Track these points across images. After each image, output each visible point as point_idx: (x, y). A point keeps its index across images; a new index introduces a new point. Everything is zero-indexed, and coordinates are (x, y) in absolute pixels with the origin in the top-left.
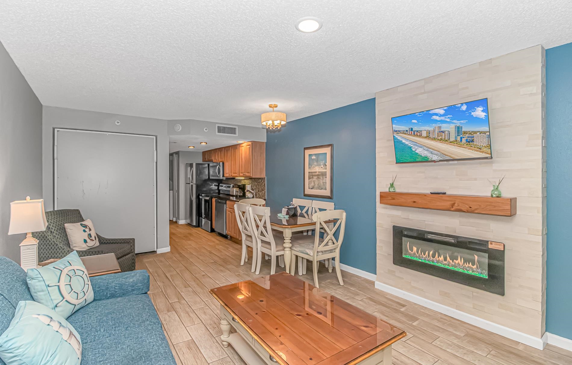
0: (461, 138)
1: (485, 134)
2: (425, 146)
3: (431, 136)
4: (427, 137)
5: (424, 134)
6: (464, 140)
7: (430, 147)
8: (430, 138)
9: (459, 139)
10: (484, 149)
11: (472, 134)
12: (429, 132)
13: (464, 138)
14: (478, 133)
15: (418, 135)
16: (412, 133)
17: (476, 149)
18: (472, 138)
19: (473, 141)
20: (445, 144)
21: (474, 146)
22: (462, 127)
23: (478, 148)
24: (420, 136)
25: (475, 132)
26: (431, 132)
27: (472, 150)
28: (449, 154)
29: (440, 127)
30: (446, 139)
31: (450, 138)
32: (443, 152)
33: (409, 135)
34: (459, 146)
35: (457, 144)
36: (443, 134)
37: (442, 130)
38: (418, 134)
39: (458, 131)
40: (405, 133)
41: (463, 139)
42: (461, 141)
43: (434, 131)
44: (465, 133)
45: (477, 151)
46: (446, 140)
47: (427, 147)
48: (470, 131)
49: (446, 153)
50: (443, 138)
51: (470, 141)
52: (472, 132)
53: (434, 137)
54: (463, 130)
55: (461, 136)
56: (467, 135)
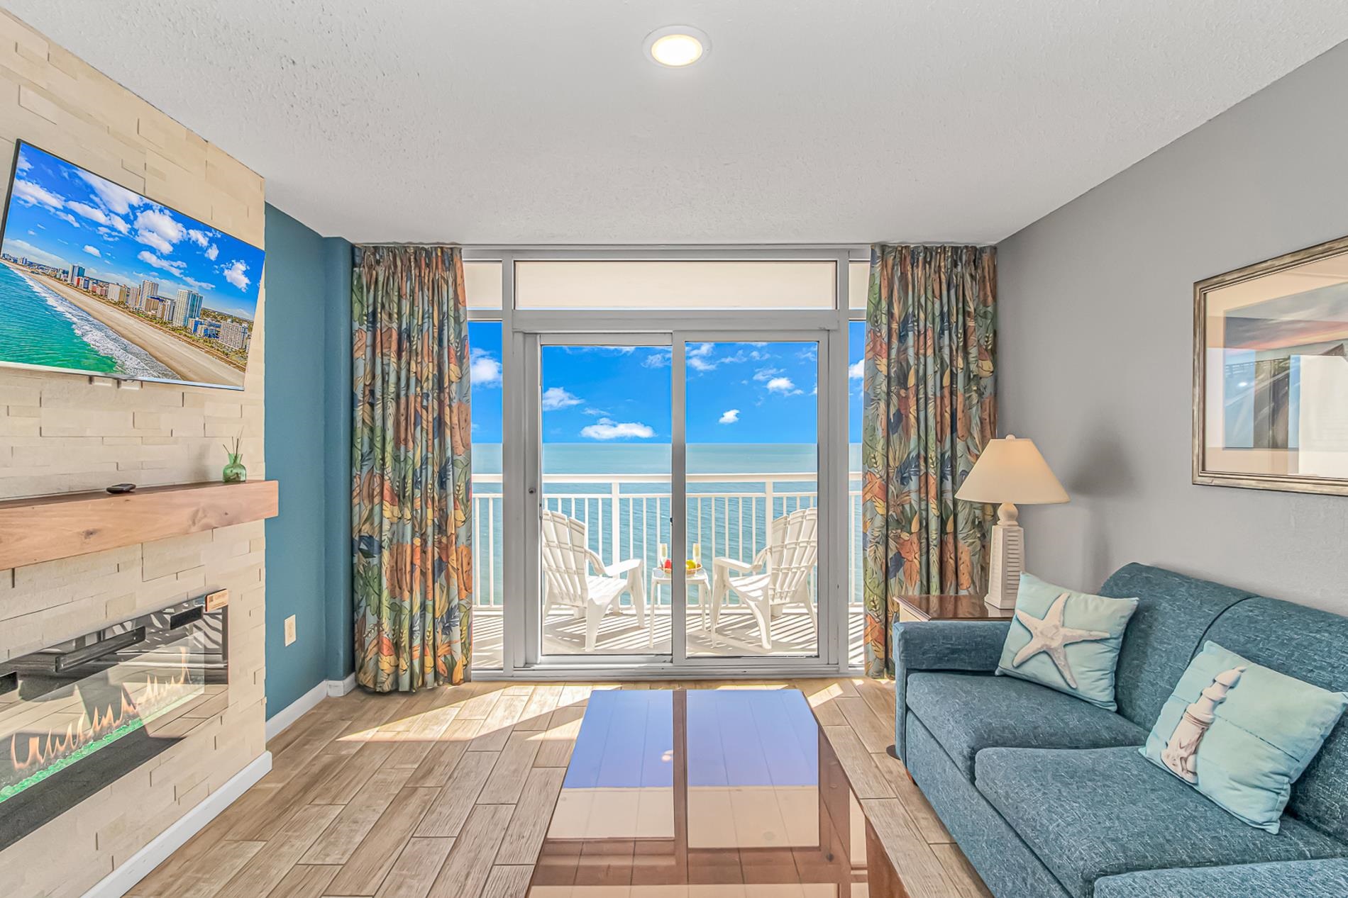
0: (196, 324)
1: (241, 324)
2: (112, 328)
3: (131, 303)
4: (121, 304)
5: (114, 294)
6: (201, 329)
7: (125, 332)
8: (127, 307)
9: (191, 325)
10: (234, 358)
11: (219, 318)
12: (126, 292)
13: (201, 324)
14: (229, 320)
15: (98, 291)
16: (82, 282)
17: (220, 354)
18: (217, 329)
19: (216, 336)
20: (160, 332)
21: (217, 348)
22: (201, 298)
23: (224, 352)
24: (103, 297)
25: (225, 317)
26: (131, 292)
27: (213, 355)
28: (165, 359)
29: (155, 286)
30: (166, 319)
31: (174, 320)
32: (152, 350)
33: (71, 285)
34: (189, 343)
35: (186, 335)
36: (160, 306)
37: (160, 294)
38: (97, 289)
39: (193, 305)
40: (59, 279)
41: (200, 326)
42: (195, 330)
43: (140, 292)
44: (206, 313)
45: (222, 358)
46: (165, 323)
47: (117, 332)
48: (214, 312)
49: (158, 354)
50: (159, 315)
51: (212, 335)
52: (220, 314)
53: (137, 307)
54: (202, 306)
55: (197, 319)
56: (209, 319)
